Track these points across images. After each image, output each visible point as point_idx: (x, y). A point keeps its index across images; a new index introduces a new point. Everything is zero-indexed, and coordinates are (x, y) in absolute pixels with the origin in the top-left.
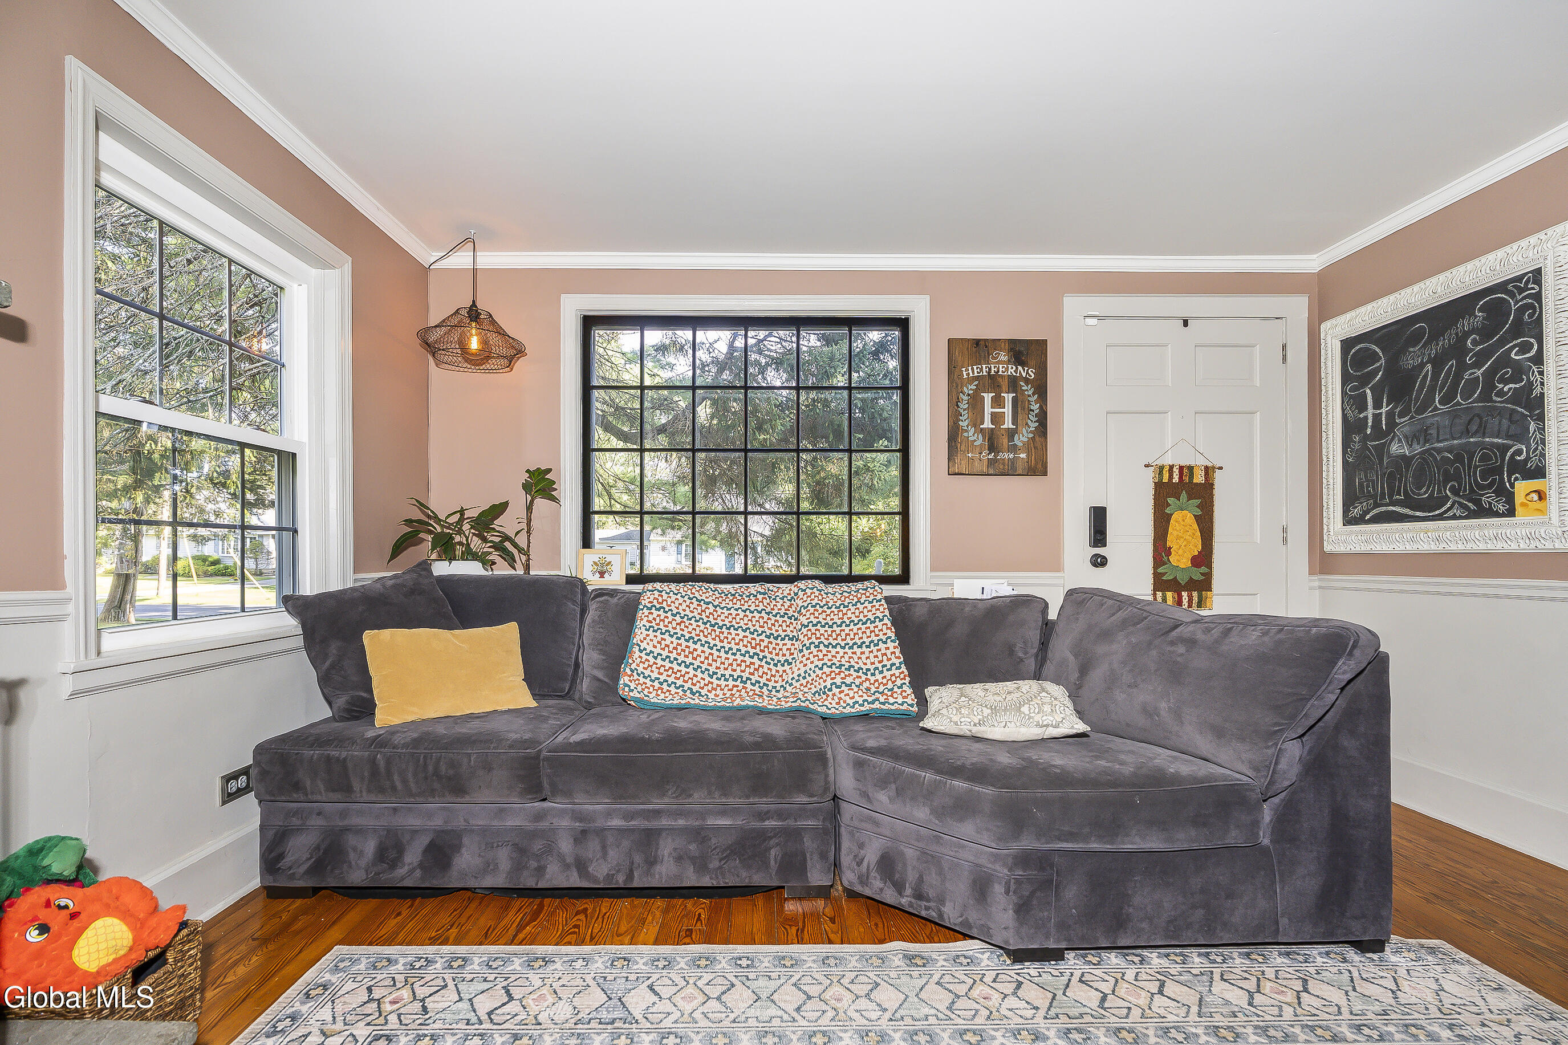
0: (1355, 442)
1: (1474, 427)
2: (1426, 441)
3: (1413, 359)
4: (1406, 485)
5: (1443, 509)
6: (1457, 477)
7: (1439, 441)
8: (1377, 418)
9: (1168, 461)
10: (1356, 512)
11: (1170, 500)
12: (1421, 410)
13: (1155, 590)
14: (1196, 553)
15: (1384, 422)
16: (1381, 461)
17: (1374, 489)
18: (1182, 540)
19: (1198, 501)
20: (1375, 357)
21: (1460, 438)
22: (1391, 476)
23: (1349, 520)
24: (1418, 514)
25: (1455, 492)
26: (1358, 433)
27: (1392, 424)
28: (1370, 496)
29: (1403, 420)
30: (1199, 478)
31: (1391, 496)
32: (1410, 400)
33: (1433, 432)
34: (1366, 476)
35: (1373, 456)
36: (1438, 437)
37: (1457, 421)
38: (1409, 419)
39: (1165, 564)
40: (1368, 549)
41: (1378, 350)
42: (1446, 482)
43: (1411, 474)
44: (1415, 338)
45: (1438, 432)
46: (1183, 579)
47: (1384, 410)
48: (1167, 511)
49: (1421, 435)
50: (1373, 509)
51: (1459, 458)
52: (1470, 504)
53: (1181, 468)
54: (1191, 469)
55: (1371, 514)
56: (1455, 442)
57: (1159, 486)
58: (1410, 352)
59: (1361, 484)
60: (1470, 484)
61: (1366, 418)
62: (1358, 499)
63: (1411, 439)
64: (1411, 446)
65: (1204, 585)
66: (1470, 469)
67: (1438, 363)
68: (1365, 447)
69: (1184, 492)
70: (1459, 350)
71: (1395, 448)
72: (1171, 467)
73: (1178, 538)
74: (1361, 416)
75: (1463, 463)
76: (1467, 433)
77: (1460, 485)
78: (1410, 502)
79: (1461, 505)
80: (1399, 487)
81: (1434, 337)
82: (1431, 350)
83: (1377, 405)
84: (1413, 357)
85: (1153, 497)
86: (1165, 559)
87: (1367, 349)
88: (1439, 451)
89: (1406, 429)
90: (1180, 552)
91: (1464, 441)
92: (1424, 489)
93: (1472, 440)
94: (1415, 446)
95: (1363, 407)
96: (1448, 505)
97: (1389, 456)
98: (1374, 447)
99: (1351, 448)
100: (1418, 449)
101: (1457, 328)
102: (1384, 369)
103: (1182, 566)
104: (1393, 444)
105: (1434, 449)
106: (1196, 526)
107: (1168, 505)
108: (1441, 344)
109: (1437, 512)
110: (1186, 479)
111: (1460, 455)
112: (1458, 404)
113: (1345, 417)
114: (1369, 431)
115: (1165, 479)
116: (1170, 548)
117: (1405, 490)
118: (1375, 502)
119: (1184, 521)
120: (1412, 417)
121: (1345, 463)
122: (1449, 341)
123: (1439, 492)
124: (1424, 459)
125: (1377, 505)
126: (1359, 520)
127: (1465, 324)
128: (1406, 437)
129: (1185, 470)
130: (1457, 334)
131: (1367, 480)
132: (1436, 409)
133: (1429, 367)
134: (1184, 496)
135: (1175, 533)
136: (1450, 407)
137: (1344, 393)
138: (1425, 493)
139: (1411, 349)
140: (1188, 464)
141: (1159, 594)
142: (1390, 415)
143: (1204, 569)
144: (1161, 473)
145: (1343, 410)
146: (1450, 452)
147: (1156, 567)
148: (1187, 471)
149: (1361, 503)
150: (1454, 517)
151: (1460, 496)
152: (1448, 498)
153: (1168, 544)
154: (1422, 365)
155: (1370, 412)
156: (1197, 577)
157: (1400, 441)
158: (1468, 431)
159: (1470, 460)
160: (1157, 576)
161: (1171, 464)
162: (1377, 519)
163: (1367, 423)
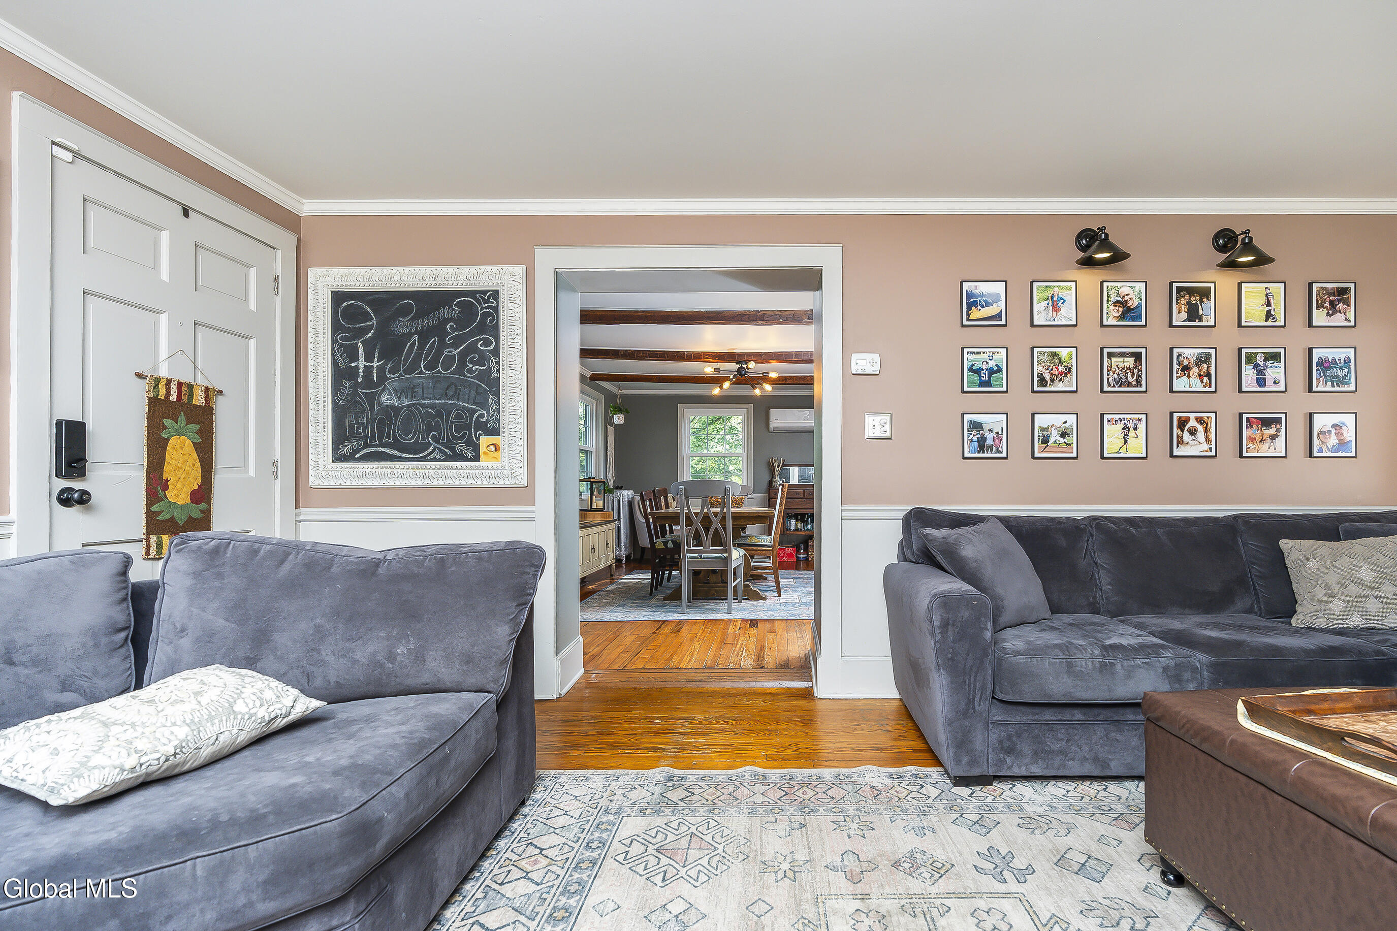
0: (346, 387)
1: (451, 393)
2: (412, 398)
3: (402, 327)
4: (395, 430)
5: (426, 453)
6: (437, 428)
7: (423, 399)
8: (368, 370)
9: (164, 372)
10: (346, 450)
11: (167, 422)
12: (409, 371)
13: (148, 533)
14: (196, 487)
15: (375, 375)
16: (372, 409)
17: (364, 432)
18: (181, 471)
19: (196, 427)
20: (367, 317)
21: (440, 399)
22: (381, 421)
23: (338, 457)
24: (404, 455)
25: (436, 440)
26: (349, 379)
27: (382, 378)
28: (359, 437)
29: (393, 376)
30: (199, 399)
31: (380, 439)
32: (400, 361)
33: (419, 390)
34: (356, 419)
35: (363, 401)
36: (423, 395)
37: (438, 385)
38: (398, 377)
39: (160, 500)
40: (360, 483)
41: (370, 311)
42: (429, 431)
43: (399, 422)
44: (404, 311)
45: (423, 390)
46: (180, 519)
47: (375, 364)
48: (164, 435)
49: (408, 391)
50: (363, 448)
51: (439, 414)
52: (447, 450)
53: (180, 385)
54: (190, 387)
55: (361, 453)
56: (436, 401)
57: (154, 402)
58: (400, 321)
59: (351, 427)
60: (447, 434)
61: (357, 367)
62: (347, 438)
63: (400, 393)
64: (400, 398)
65: (203, 522)
66: (447, 423)
67: (424, 336)
68: (355, 393)
69: (182, 414)
70: (439, 330)
71: (384, 398)
72: (169, 382)
73: (176, 468)
74: (353, 365)
75: (442, 419)
76: (446, 396)
77: (440, 435)
78: (396, 445)
79: (440, 450)
80: (389, 432)
81: (420, 315)
82: (418, 324)
83: (369, 358)
84: (401, 326)
85: (146, 416)
86: (161, 494)
87: (360, 307)
88: (424, 406)
89: (396, 384)
90: (179, 485)
91: (443, 401)
92: (410, 436)
93: (449, 402)
94: (404, 399)
95: (354, 357)
96: (430, 450)
97: (380, 404)
98: (366, 395)
99: (340, 391)
100: (406, 402)
101: (439, 314)
102: (376, 329)
103: (181, 502)
104: (383, 395)
105: (419, 404)
106: (195, 455)
107: (165, 428)
108: (426, 322)
109: (421, 455)
110: (185, 399)
111: (441, 412)
112: (439, 372)
113: (334, 363)
114: (360, 380)
115: (162, 396)
116: (167, 481)
117: (394, 435)
118: (365, 443)
119: (182, 448)
120: (401, 375)
121: (335, 405)
122: (433, 321)
123: (423, 438)
124: (411, 411)
125: (366, 446)
126: (349, 458)
127: (445, 312)
128: (395, 390)
129: (184, 388)
130: (439, 318)
131: (358, 423)
132: (421, 372)
133: (416, 337)
134: (182, 418)
135: (173, 462)
136: (432, 374)
137: (334, 341)
138: (412, 438)
139: (401, 319)
140: (188, 381)
141: (153, 538)
142: (381, 370)
143: (203, 506)
144: (156, 386)
145: (333, 356)
146: (433, 409)
147: (149, 505)
148: (186, 389)
149: (351, 443)
150: (435, 460)
151: (439, 443)
152: (429, 445)
153: (165, 476)
154: (410, 335)
155: (362, 363)
156: (196, 514)
157: (390, 393)
158: (447, 395)
159: (448, 415)
160: (151, 516)
161: (169, 378)
162: (366, 458)
163: (359, 372)
